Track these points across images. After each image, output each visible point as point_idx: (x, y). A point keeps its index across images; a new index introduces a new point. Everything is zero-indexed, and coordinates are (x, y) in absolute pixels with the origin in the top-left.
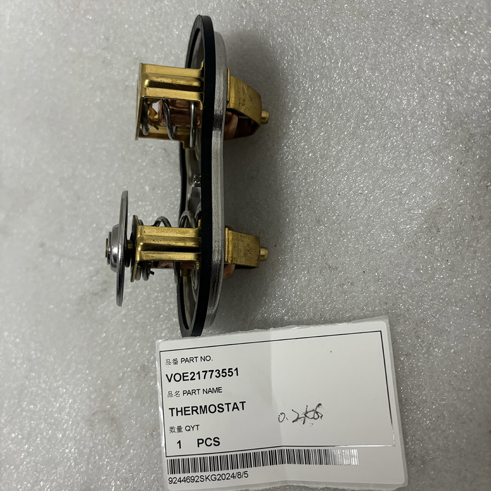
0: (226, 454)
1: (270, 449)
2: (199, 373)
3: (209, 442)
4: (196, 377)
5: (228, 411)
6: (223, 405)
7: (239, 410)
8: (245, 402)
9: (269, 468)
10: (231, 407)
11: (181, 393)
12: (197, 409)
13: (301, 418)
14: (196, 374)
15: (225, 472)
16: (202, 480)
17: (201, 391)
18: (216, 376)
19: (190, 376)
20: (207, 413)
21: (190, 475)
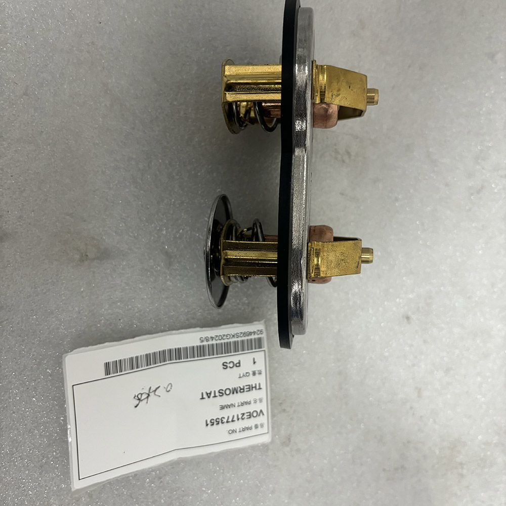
0: (218, 356)
1: (180, 361)
2: (238, 419)
3: (231, 365)
4: (240, 416)
5: (215, 391)
6: (220, 396)
7: (206, 392)
8: (201, 399)
9: (181, 346)
10: (212, 395)
11: (252, 402)
12: (240, 390)
13: (153, 391)
14: (241, 419)
15: (219, 342)
16: (237, 334)
17: (237, 405)
18: (224, 418)
19: (245, 416)
20: (233, 388)
21: (246, 338)
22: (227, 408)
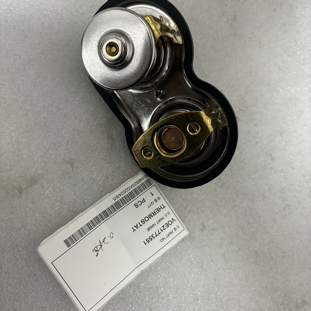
0: (129, 202)
1: (109, 217)
2: (162, 231)
3: (140, 203)
4: (162, 229)
5: (139, 223)
6: (143, 224)
7: (134, 226)
8: (133, 231)
9: (105, 208)
10: (139, 225)
11: (164, 217)
12: (153, 214)
13: (103, 242)
14: (163, 230)
15: (125, 195)
16: (133, 185)
17: (156, 223)
18: (153, 235)
19: (165, 227)
20: (148, 216)
21: (140, 184)
22: (151, 228)
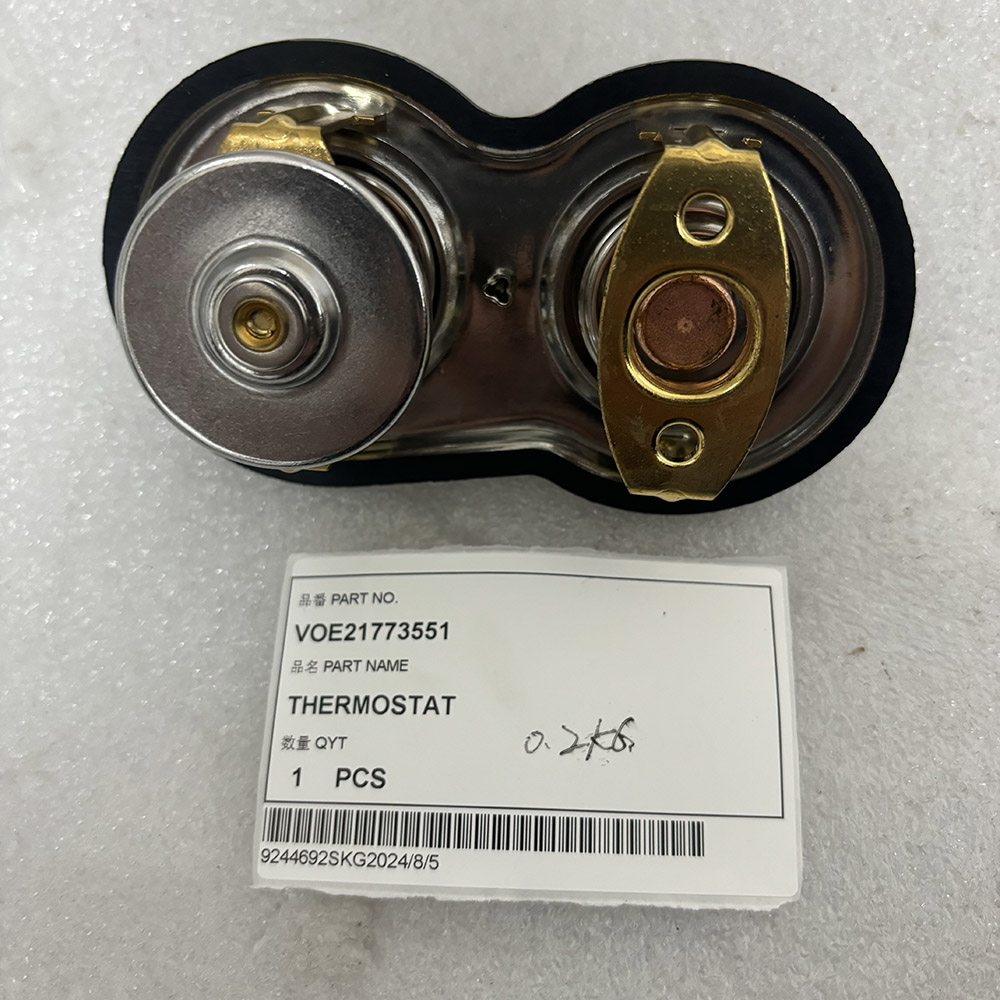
0: (394, 809)
1: (497, 812)
2: (364, 627)
3: (361, 778)
4: (358, 634)
5: (415, 712)
6: (404, 699)
7: (437, 713)
8: (454, 698)
9: (488, 855)
10: (422, 704)
11: (320, 666)
12: (348, 703)
13: (582, 746)
14: (357, 627)
15: (388, 850)
16: (334, 861)
17: (362, 666)
18: (400, 636)
19: (345, 632)
20: (367, 712)
21: (310, 847)
22: (389, 662)
